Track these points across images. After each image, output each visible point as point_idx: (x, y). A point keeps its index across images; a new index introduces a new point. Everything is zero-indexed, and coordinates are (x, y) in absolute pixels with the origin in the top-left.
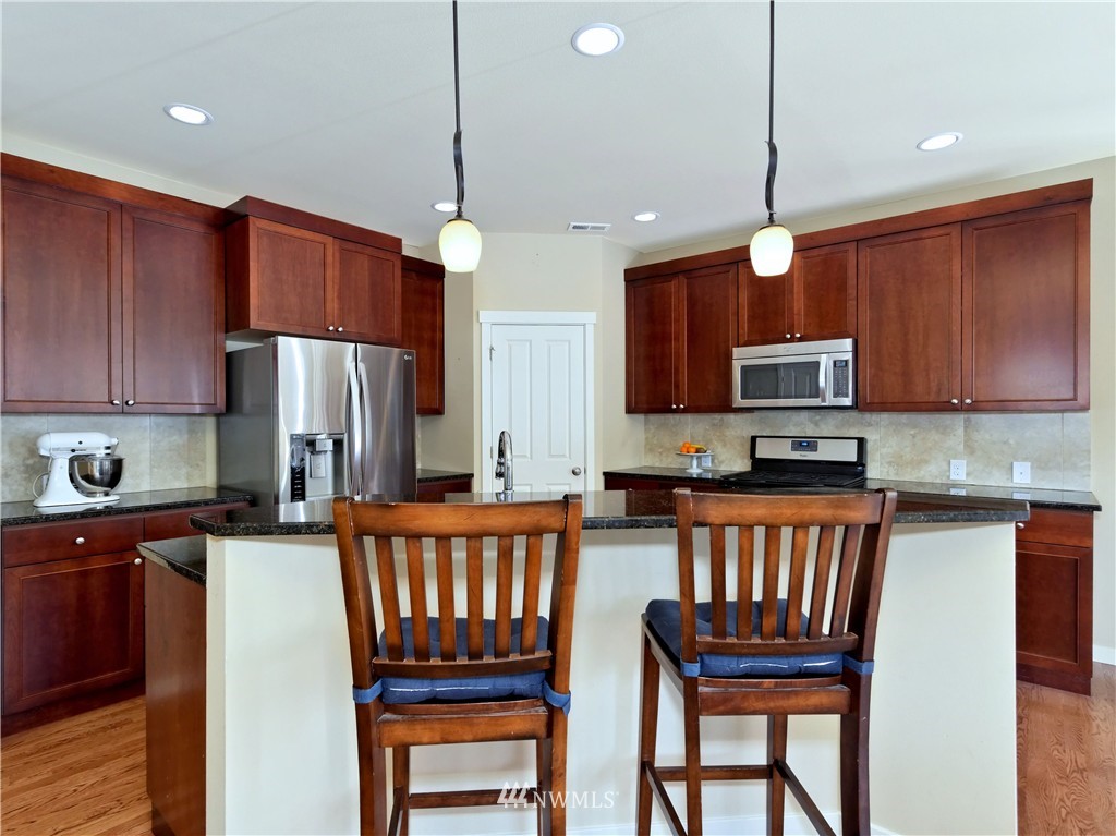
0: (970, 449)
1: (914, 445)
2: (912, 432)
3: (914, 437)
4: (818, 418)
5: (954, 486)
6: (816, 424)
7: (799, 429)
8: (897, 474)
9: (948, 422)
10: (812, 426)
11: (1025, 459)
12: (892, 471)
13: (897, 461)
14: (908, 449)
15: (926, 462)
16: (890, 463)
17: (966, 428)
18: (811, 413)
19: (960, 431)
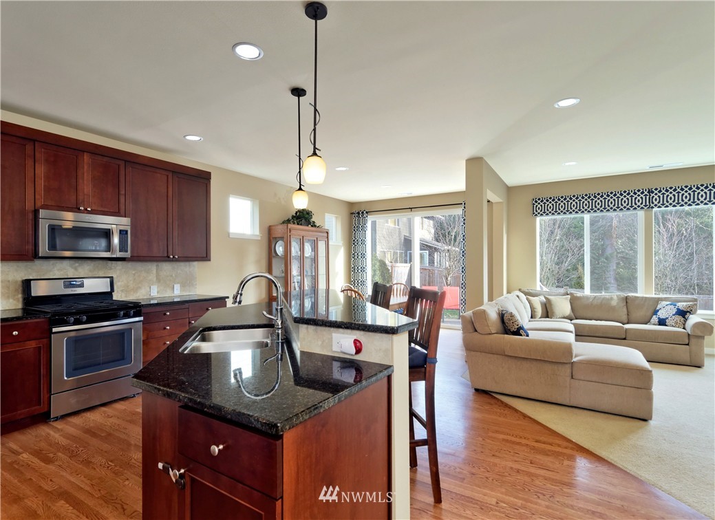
0: (159, 280)
1: (135, 279)
2: (134, 272)
3: (134, 274)
4: (77, 265)
5: (153, 299)
6: (76, 269)
7: (62, 273)
8: (126, 296)
9: (150, 267)
10: (73, 270)
11: (178, 283)
12: (123, 295)
13: (126, 290)
14: (132, 282)
15: (140, 288)
16: (122, 291)
17: (157, 270)
18: (72, 262)
19: (155, 271)
